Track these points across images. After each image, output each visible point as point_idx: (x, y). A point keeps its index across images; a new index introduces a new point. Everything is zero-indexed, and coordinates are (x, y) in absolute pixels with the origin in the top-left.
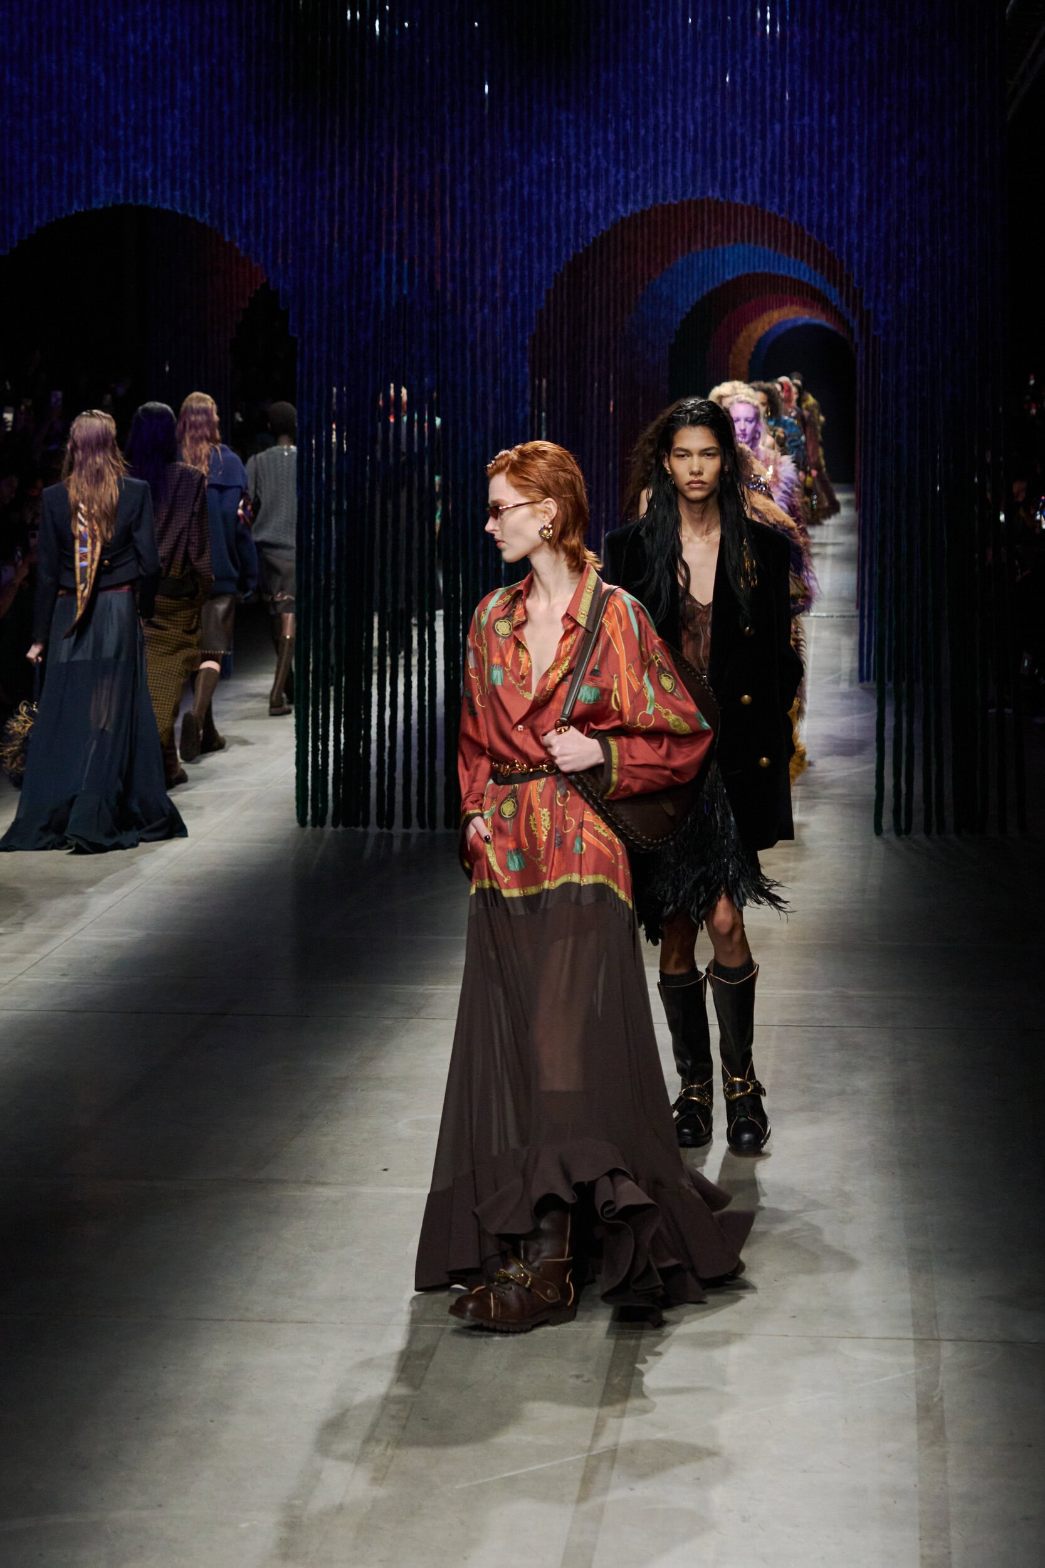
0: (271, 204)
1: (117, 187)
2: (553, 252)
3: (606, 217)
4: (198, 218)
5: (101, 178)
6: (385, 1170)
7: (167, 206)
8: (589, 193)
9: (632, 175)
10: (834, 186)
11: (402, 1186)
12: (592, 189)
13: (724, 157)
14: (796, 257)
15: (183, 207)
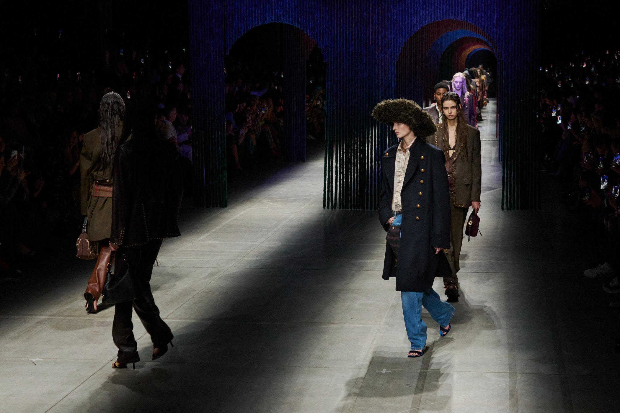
0: (318, 22)
1: (272, 17)
2: (404, 36)
3: (420, 25)
4: (297, 26)
5: (267, 15)
6: (352, 319)
7: (287, 23)
8: (414, 18)
9: (427, 13)
10: (489, 15)
11: (356, 324)
12: (415, 17)
13: (455, 6)
14: (478, 33)
15: (292, 23)
